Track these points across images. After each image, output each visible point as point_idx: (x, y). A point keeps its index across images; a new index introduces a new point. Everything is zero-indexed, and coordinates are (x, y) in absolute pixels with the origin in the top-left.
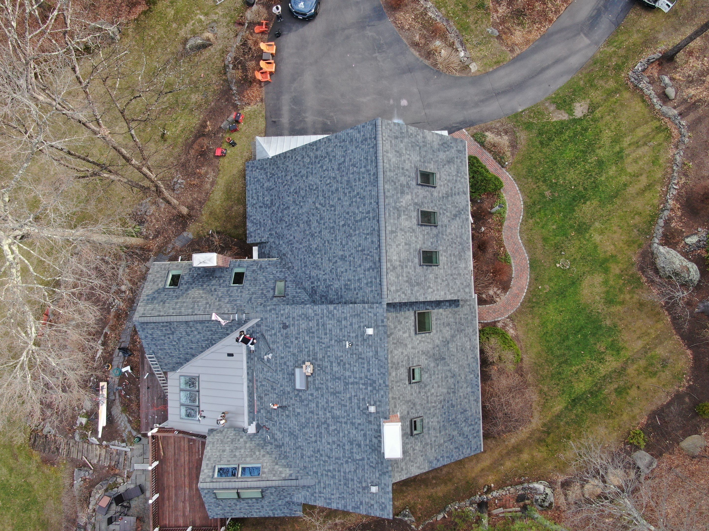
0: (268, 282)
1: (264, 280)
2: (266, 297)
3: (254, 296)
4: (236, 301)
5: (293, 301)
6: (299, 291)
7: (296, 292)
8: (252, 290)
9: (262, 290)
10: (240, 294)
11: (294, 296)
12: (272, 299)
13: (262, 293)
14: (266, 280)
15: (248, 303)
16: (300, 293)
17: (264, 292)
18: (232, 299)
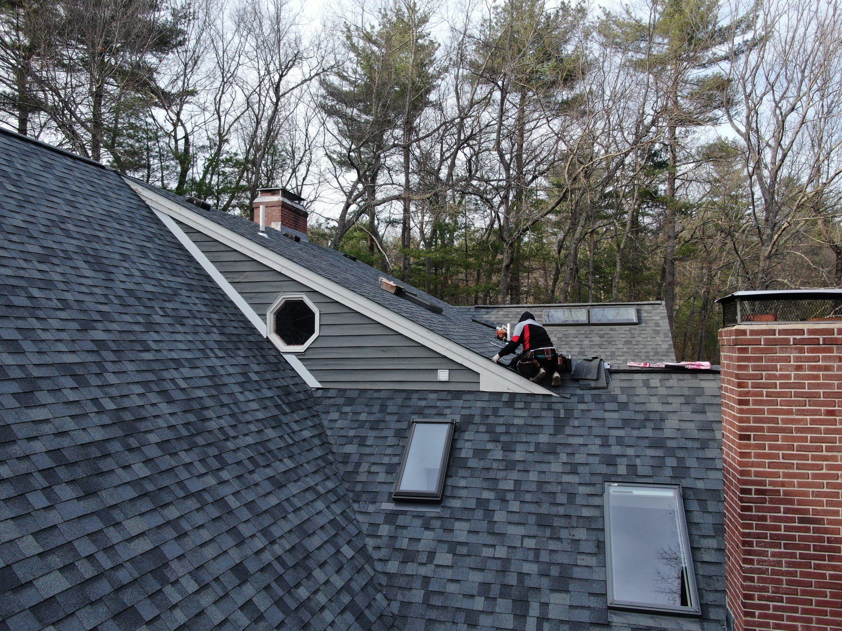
0: (482, 503)
1: (499, 516)
2: (491, 429)
3: (543, 438)
4: (626, 423)
5: (383, 408)
6: (350, 449)
7: (362, 442)
8: (556, 467)
9: (510, 465)
10: (615, 450)
11: (375, 425)
12: (468, 420)
13: (508, 448)
14: (489, 513)
15: (569, 412)
16: (350, 441)
17: (498, 454)
18: (648, 432)
